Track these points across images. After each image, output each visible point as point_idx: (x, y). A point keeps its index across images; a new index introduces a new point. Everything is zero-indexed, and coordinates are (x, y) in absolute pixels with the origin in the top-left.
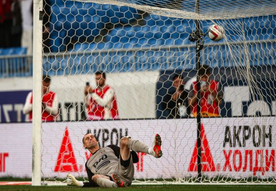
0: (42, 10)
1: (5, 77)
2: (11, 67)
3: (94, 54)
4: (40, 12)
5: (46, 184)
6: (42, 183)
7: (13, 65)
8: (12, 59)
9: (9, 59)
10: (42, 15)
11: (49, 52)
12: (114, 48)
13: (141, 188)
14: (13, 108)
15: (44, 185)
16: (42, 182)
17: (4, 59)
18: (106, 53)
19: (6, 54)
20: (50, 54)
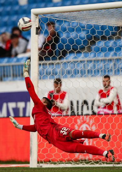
0: (38, 27)
1: (10, 81)
2: (15, 73)
3: (81, 62)
4: (36, 28)
5: (41, 166)
6: (38, 166)
7: (16, 70)
8: (16, 66)
9: (13, 66)
10: (38, 31)
11: (43, 60)
12: (98, 56)
13: (117, 169)
14: (17, 105)
15: (39, 167)
16: (38, 164)
17: (9, 66)
18: (91, 61)
19: (11, 62)
20: (44, 62)
